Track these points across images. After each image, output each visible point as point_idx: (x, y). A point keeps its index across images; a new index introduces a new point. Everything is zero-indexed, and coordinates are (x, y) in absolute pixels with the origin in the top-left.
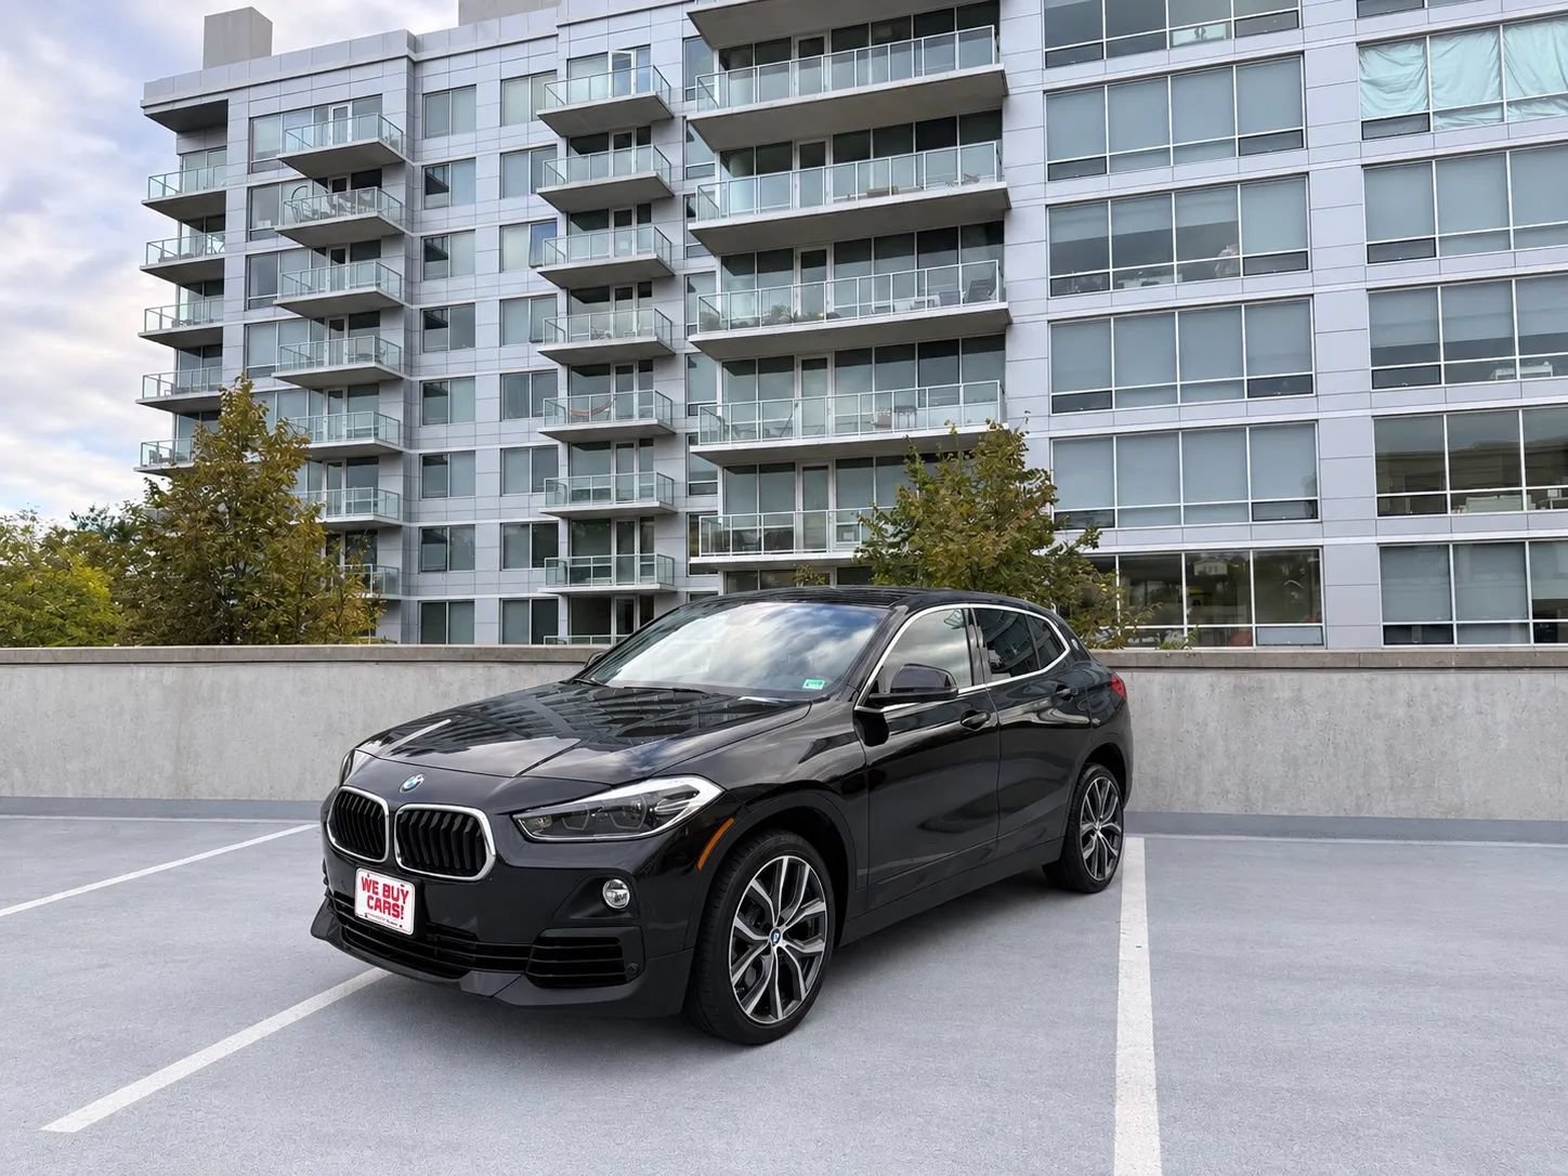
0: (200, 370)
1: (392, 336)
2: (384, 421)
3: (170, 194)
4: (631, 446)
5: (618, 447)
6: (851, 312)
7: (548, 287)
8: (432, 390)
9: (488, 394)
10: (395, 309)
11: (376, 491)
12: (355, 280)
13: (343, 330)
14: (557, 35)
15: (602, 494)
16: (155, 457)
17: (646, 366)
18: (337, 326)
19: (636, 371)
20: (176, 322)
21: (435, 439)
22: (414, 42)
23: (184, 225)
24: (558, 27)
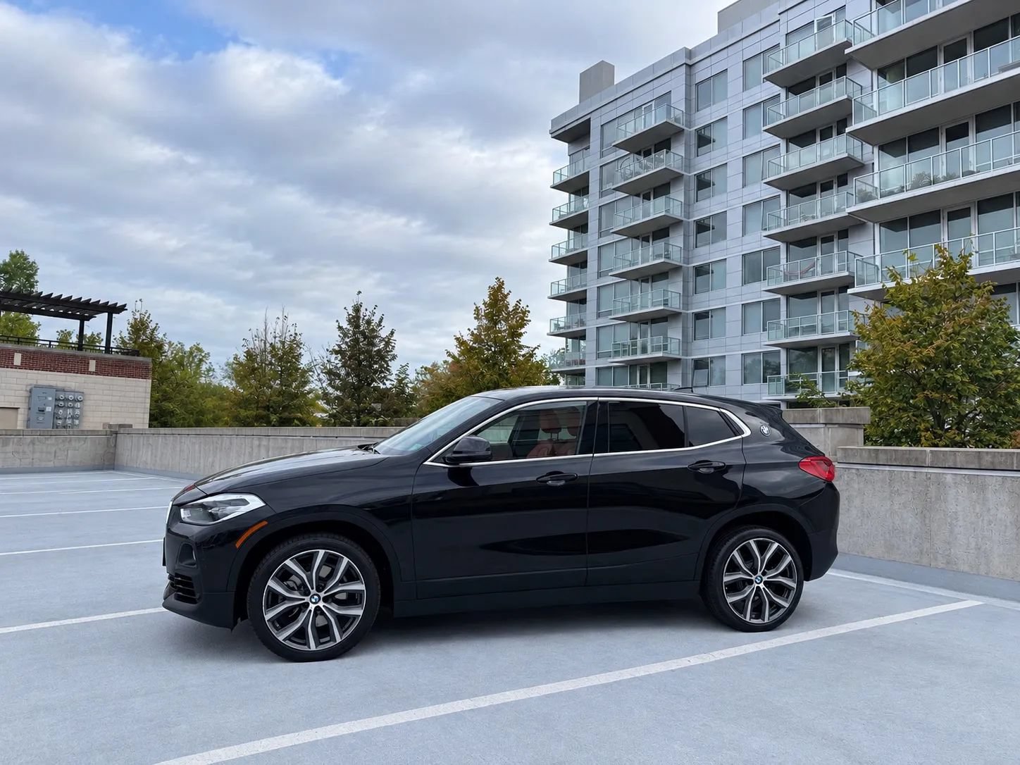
0: (579, 275)
1: (676, 240)
2: (670, 294)
3: (564, 179)
4: (832, 293)
5: (823, 294)
6: (987, 168)
7: (774, 191)
8: (701, 271)
9: (735, 268)
10: (677, 223)
11: (666, 339)
12: (656, 209)
13: (649, 242)
14: (779, 20)
15: (812, 329)
16: (557, 326)
17: (844, 234)
18: (646, 239)
19: (835, 240)
20: (568, 251)
21: (703, 302)
22: (690, 53)
23: (572, 195)
24: (780, 14)
